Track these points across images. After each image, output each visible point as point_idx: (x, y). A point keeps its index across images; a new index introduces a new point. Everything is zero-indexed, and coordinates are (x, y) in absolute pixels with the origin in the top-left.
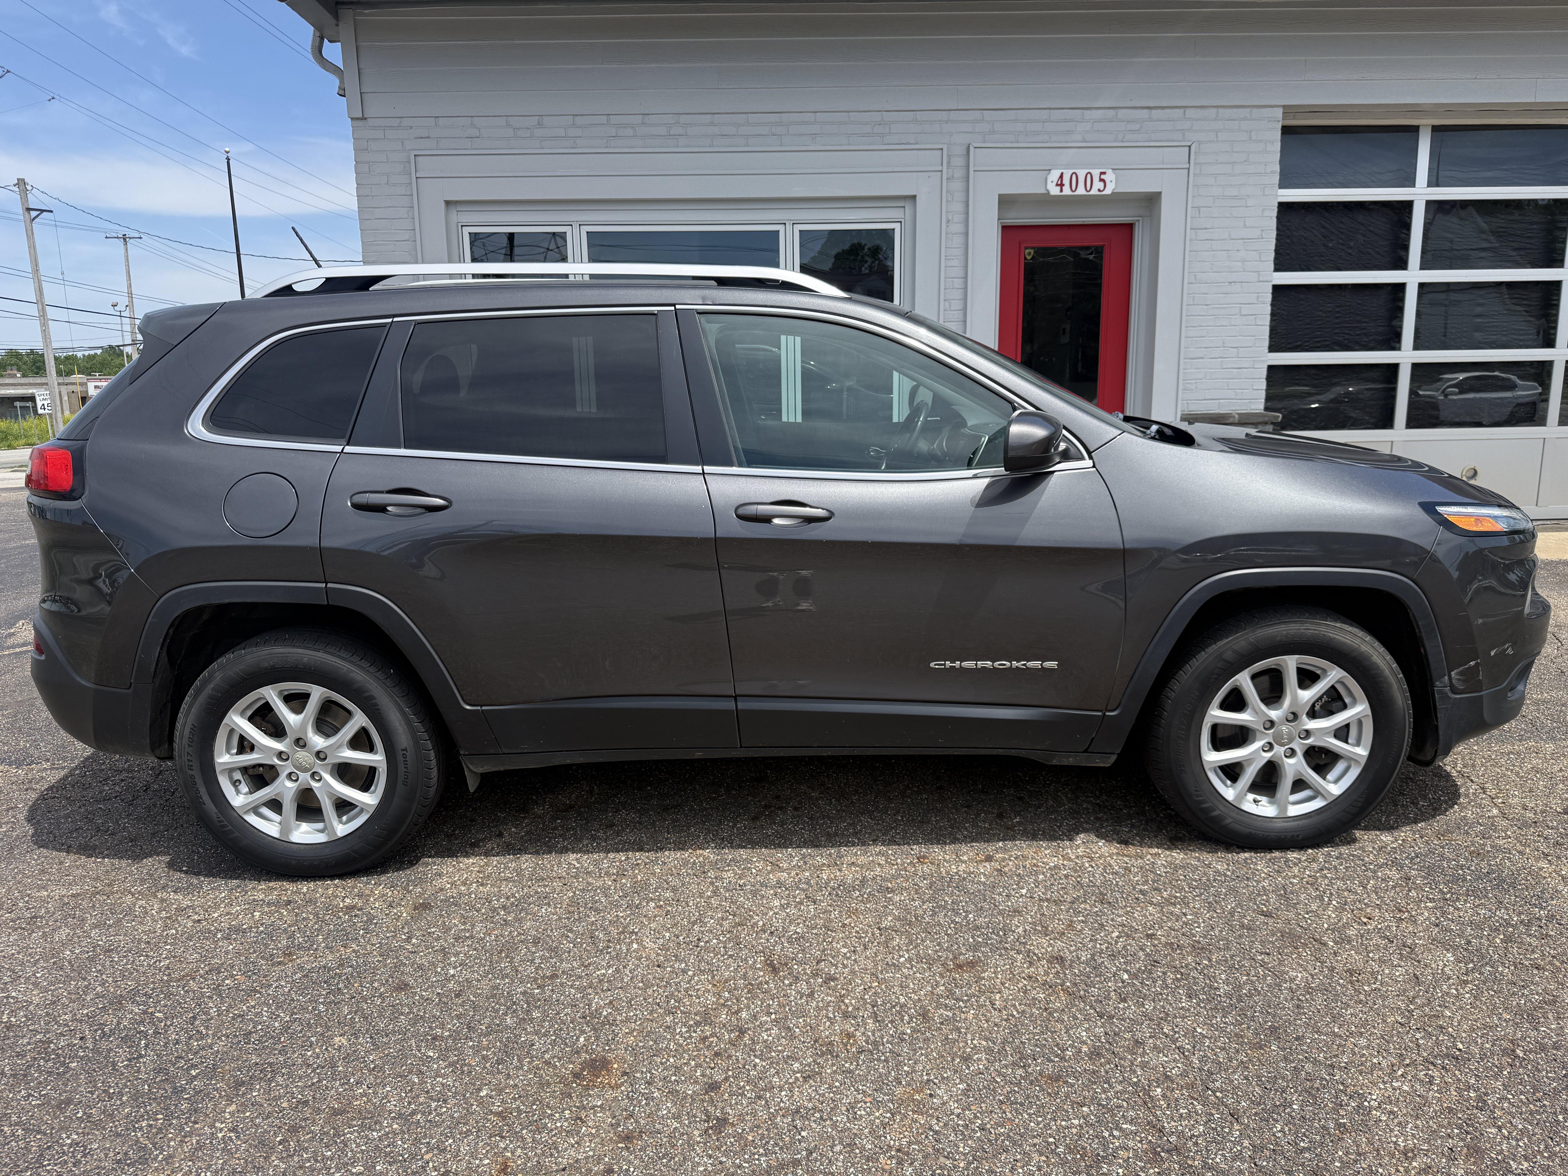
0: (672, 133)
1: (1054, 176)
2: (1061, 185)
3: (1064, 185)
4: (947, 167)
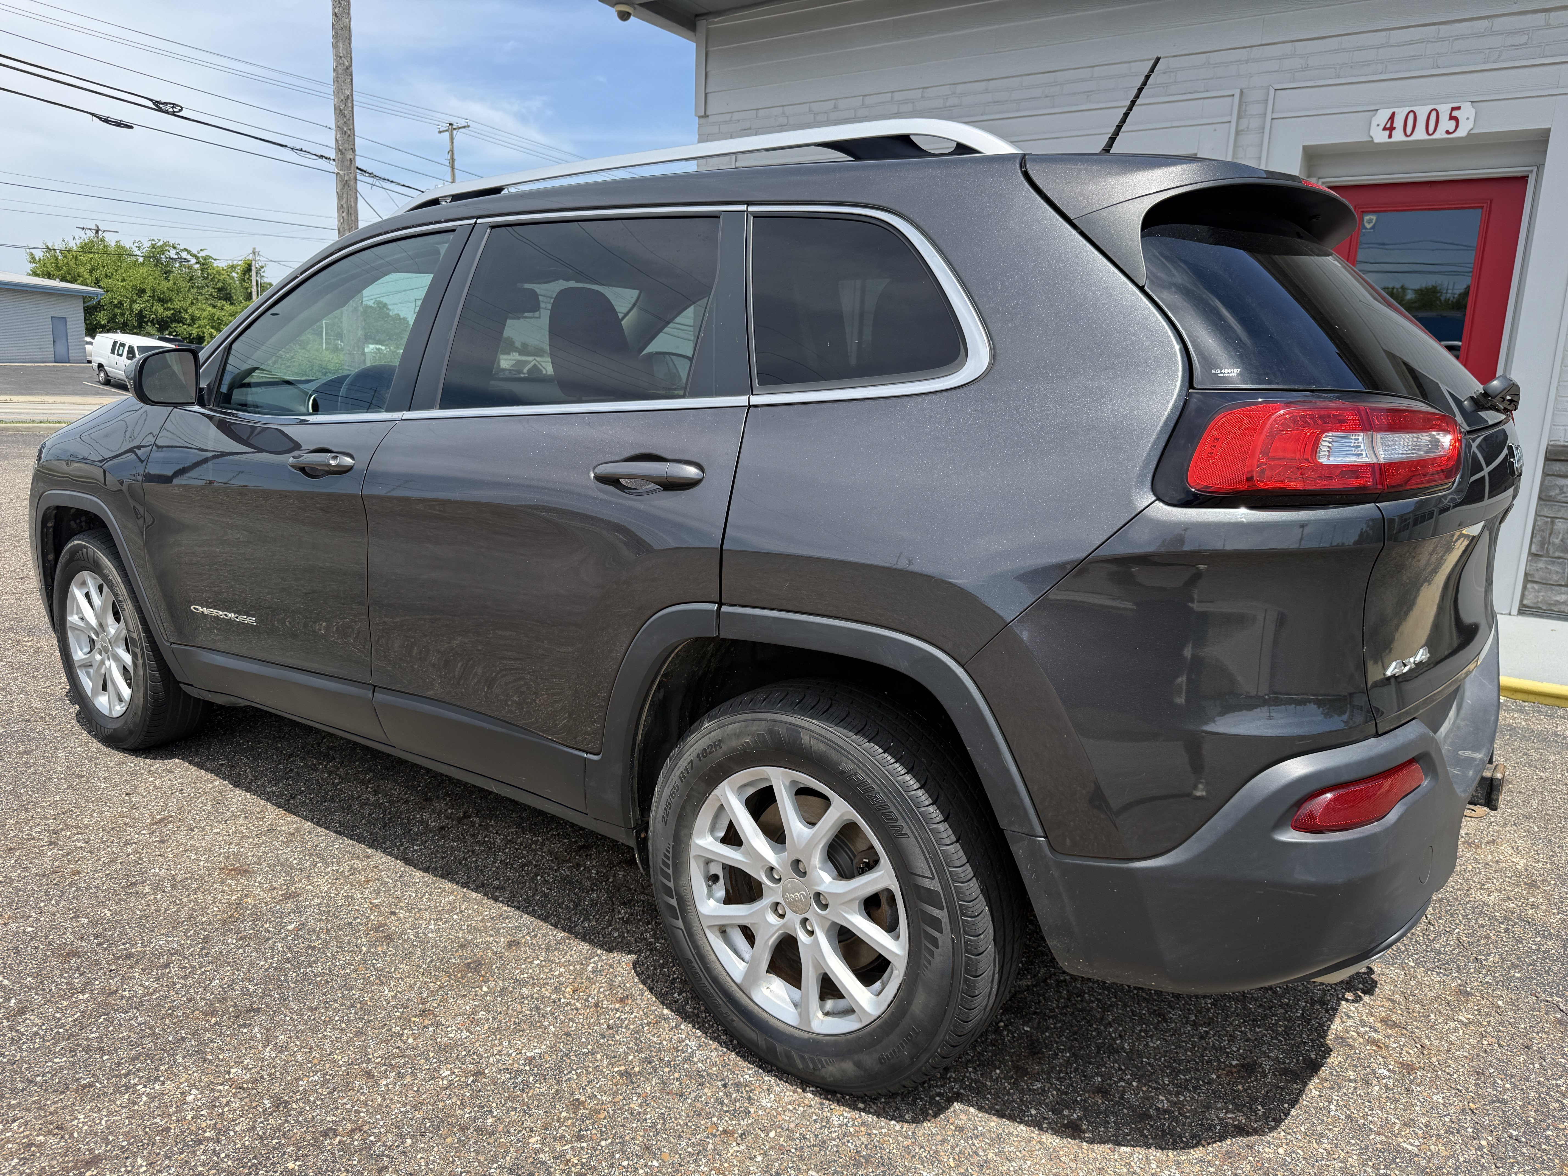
0: (948, 104)
1: (1382, 117)
2: (1390, 129)
3: (1394, 128)
4: (1239, 117)
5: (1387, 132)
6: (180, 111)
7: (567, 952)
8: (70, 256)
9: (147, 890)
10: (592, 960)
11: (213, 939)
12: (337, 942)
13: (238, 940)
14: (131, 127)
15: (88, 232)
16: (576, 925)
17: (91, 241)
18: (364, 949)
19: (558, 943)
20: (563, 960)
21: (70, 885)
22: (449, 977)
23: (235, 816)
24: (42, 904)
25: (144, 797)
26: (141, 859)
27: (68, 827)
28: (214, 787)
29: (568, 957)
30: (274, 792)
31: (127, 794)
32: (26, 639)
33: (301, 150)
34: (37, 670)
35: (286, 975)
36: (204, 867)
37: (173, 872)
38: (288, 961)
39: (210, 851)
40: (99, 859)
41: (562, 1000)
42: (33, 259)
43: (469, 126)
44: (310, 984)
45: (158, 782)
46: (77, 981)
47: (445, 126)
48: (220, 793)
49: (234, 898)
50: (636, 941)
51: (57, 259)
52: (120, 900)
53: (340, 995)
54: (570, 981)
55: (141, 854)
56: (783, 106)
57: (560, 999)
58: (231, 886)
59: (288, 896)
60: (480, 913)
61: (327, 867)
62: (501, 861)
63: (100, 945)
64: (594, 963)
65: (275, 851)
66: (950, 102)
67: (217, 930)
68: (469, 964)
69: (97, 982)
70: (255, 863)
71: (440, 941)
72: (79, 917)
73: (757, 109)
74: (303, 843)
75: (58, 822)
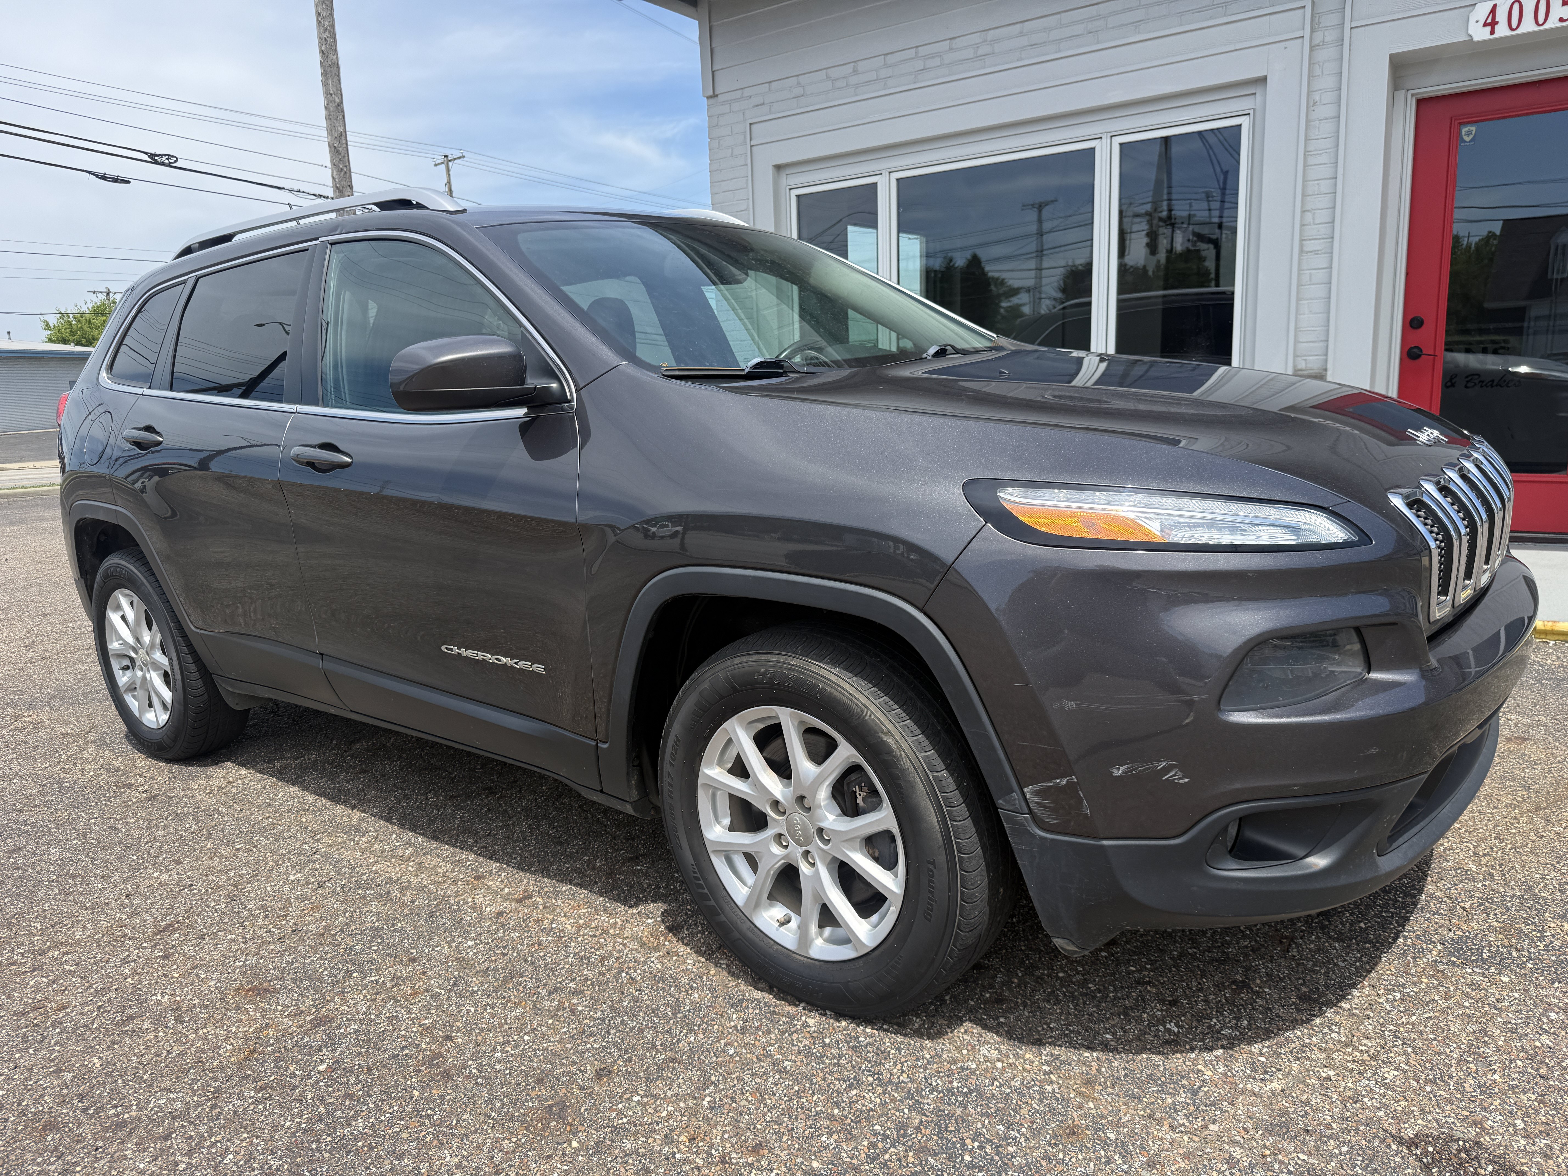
0: (979, 53)
1: (1482, 12)
2: (1492, 24)
3: (1497, 23)
4: (1313, 30)
5: (1489, 28)
6: (176, 161)
7: (672, 1081)
8: (83, 320)
9: (146, 1026)
10: (707, 1091)
11: (226, 1092)
12: (381, 1085)
13: (257, 1091)
14: (128, 182)
15: (99, 295)
16: (679, 1041)
17: (104, 304)
18: (416, 1093)
19: (660, 1069)
20: (670, 1093)
21: (54, 1026)
22: (527, 1129)
23: (253, 916)
24: (17, 1056)
25: (147, 898)
26: (140, 983)
27: (57, 945)
28: (229, 879)
29: (675, 1089)
30: (298, 881)
31: (127, 896)
32: (25, 714)
33: (299, 191)
34: (35, 749)
35: (318, 1140)
36: (216, 988)
37: (178, 998)
38: (320, 1119)
39: (224, 965)
40: (90, 987)
41: (677, 1156)
42: (47, 326)
43: (464, 157)
44: (349, 1152)
45: (164, 877)
46: (53, 1168)
47: (440, 159)
48: (236, 886)
49: (251, 1029)
50: (759, 1059)
51: (71, 325)
52: (114, 1042)
53: (389, 1168)
54: (683, 1124)
55: (140, 975)
56: (798, 76)
57: (674, 1154)
58: (248, 1012)
59: (318, 1022)
60: (556, 1031)
61: (364, 978)
62: (575, 955)
63: (85, 1110)
64: (710, 1095)
65: (302, 960)
66: (981, 52)
67: (231, 1078)
68: (551, 1106)
69: (78, 1169)
70: (277, 978)
71: (510, 1074)
72: (61, 1071)
73: (770, 82)
74: (335, 945)
75: (45, 939)
